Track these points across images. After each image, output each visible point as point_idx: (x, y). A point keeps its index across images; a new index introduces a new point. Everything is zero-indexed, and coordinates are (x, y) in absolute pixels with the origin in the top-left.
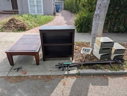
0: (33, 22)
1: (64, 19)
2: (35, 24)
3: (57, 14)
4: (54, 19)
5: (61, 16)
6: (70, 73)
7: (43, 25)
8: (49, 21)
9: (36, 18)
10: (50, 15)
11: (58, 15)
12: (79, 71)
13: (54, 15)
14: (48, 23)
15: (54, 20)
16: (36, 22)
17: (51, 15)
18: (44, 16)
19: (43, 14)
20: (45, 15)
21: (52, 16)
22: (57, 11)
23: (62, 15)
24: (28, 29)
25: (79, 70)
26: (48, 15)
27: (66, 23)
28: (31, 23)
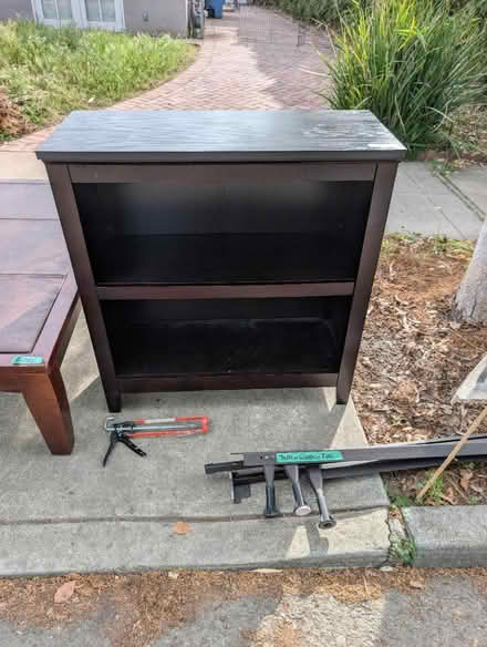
0: (51, 80)
1: (254, 62)
2: (70, 95)
3: (209, 27)
4: (192, 61)
5: (239, 44)
6: (333, 551)
7: (118, 100)
8: (161, 71)
9: (72, 46)
10: (167, 36)
11: (214, 37)
12: (403, 521)
13: (194, 36)
14: (152, 87)
15: (192, 69)
16: (72, 82)
17: (174, 36)
18: (125, 38)
19: (119, 25)
20: (133, 34)
21: (177, 43)
22: (213, 14)
23: (244, 39)
24: (15, 130)
25: (407, 511)
26: (156, 33)
27: (269, 90)
28: (43, 86)
